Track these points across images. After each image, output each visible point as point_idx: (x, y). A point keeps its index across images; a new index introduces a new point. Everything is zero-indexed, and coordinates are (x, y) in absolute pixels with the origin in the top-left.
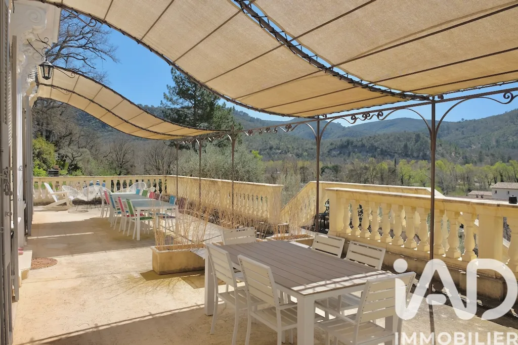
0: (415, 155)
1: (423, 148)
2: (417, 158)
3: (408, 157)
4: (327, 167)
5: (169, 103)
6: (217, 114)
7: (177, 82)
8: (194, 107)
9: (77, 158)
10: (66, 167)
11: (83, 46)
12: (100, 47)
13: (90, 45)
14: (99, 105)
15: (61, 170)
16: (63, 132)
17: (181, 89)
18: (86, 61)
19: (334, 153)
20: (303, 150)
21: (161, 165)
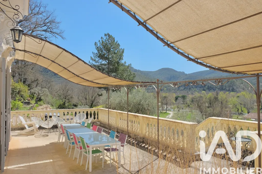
0: (227, 89)
1: (232, 85)
2: (229, 90)
3: (223, 90)
4: (179, 97)
5: (94, 63)
6: (121, 68)
7: (98, 50)
8: (108, 64)
9: (41, 94)
10: (35, 98)
11: (45, 30)
12: (54, 31)
13: (49, 30)
14: (58, 64)
15: (32, 100)
16: (33, 79)
17: (100, 54)
18: (46, 38)
19: (182, 88)
20: (164, 87)
21: (88, 97)
